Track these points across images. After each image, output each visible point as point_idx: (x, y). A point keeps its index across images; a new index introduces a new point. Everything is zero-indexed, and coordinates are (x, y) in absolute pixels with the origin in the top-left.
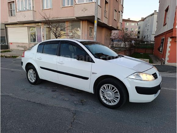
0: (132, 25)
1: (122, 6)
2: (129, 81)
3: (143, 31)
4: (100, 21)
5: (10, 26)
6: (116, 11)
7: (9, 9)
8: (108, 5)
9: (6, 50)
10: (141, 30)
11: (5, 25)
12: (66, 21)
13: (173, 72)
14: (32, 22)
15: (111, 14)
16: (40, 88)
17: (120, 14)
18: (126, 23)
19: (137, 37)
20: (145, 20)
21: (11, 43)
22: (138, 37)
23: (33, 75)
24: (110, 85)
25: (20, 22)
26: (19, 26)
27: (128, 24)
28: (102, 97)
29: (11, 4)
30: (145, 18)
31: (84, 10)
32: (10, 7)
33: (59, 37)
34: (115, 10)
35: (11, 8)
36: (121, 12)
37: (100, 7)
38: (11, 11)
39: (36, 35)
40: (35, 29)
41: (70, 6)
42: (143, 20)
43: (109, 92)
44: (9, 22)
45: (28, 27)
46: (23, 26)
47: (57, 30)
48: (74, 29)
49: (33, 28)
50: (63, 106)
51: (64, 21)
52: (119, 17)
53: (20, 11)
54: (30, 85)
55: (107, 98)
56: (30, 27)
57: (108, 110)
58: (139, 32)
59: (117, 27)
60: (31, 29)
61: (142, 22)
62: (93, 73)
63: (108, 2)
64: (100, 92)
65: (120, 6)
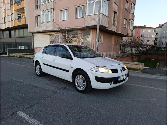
0: (148, 32)
1: (133, 14)
2: (91, 73)
3: (161, 38)
4: (108, 29)
5: (36, 34)
6: (126, 20)
7: (36, 21)
8: (116, 15)
9: (31, 53)
10: (158, 37)
11: (33, 33)
12: (79, 30)
13: (163, 75)
14: (52, 31)
15: (121, 22)
16: (42, 79)
17: (131, 22)
18: (142, 30)
19: (153, 44)
20: (163, 27)
21: (36, 48)
22: (156, 43)
23: (39, 69)
24: (81, 75)
25: (43, 31)
26: (43, 34)
27: (144, 30)
28: (76, 84)
29: (38, 17)
30: (163, 25)
31: (92, 20)
32: (37, 19)
33: (70, 43)
34: (125, 18)
35: (38, 21)
36: (131, 20)
37: (107, 17)
38: (38, 22)
39: (55, 41)
40: (55, 37)
41: (82, 17)
42: (161, 26)
43: (80, 81)
44: (36, 31)
45: (49, 35)
46: (45, 34)
47: (68, 37)
48: (85, 36)
49: (53, 36)
50: (50, 89)
51: (77, 30)
52: (130, 25)
53: (44, 23)
54: (37, 76)
55: (79, 85)
56: (51, 35)
57: (79, 93)
58: (156, 39)
59: (128, 34)
60: (51, 36)
61: (160, 29)
62: (72, 67)
63: (117, 12)
64: (76, 81)
65: (131, 15)
